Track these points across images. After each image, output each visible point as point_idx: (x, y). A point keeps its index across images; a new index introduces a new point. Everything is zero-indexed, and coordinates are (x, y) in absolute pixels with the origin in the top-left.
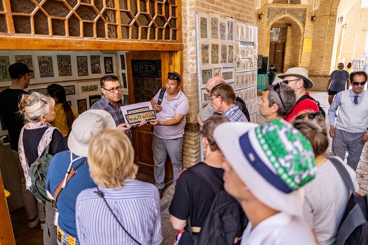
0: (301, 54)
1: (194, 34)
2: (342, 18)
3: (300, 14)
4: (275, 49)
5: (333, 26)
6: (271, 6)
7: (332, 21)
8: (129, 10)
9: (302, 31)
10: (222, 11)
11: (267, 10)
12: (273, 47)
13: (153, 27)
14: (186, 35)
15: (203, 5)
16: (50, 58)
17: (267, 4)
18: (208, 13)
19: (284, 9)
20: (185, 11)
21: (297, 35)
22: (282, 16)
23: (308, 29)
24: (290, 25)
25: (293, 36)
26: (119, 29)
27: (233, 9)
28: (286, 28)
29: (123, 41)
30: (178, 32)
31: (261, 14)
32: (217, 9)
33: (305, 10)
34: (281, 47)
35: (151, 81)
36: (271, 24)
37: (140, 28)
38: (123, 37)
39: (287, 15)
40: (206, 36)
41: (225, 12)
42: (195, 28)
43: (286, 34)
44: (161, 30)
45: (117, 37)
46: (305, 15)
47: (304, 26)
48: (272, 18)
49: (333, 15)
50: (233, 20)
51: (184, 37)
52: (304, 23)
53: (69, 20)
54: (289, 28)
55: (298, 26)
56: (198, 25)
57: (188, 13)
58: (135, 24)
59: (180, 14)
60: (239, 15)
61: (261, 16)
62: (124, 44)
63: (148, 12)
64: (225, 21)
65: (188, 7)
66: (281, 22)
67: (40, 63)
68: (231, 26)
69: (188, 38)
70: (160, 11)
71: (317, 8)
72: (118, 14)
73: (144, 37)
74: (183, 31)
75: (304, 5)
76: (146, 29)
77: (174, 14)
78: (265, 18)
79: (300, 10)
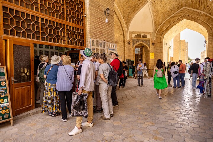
0: (150, 60)
1: (90, 45)
2: (166, 44)
3: (147, 42)
4: (138, 57)
5: (162, 47)
6: (134, 39)
7: (162, 45)
8: (69, 37)
9: (149, 50)
10: (100, 38)
11: (132, 40)
12: (137, 57)
13: (76, 42)
14: (87, 45)
15: (93, 36)
16: (43, 51)
17: (132, 38)
18: (95, 39)
19: (140, 40)
20: (87, 38)
21: (147, 52)
22: (139, 43)
23: (152, 48)
24: (144, 47)
25: (145, 52)
26: (66, 42)
27: (105, 38)
28: (142, 48)
29: (67, 45)
30: (84, 44)
31: (130, 42)
32: (98, 38)
33: (149, 41)
34: (140, 57)
35: (75, 60)
36: (135, 46)
37: (72, 42)
38: (67, 44)
39: (141, 42)
40: (94, 46)
41: (102, 39)
42: (90, 43)
43: (142, 51)
44: (79, 43)
45: (65, 44)
46: (149, 42)
47: (150, 47)
48: (135, 44)
49: (162, 43)
50: (105, 41)
51: (87, 46)
52: (149, 46)
53: (54, 38)
54: (143, 48)
55: (147, 47)
56: (91, 42)
57: (88, 38)
58: (71, 41)
59: (85, 39)
60: (108, 40)
61: (130, 43)
62: (67, 46)
63: (80, 38)
64: (102, 42)
65: (88, 37)
66: (139, 46)
67: (39, 52)
68: (104, 43)
69: (88, 46)
70: (79, 37)
71: (154, 39)
72: (66, 38)
73: (73, 44)
74: (86, 44)
75: (149, 38)
76: (74, 42)
77: (83, 38)
78: (131, 44)
79: (147, 40)
